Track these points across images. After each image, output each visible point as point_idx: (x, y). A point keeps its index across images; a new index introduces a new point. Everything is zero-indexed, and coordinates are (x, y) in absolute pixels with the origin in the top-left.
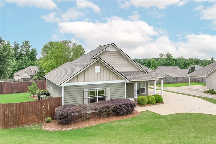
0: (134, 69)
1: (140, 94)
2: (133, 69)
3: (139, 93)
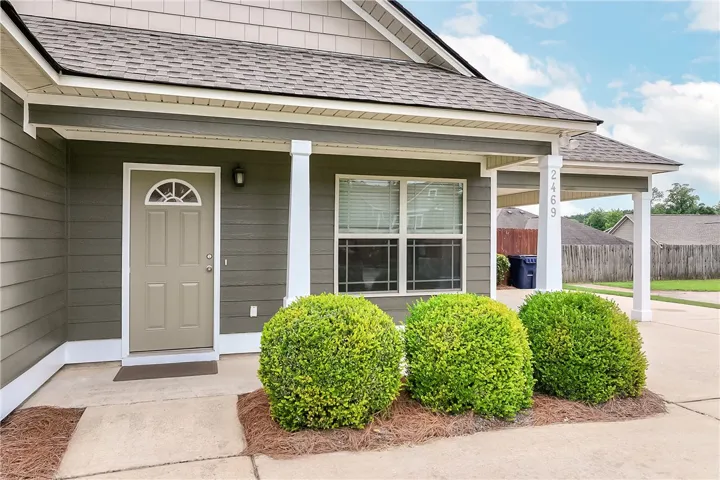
0: (331, 26)
1: (403, 291)
2: (317, 24)
3: (394, 287)
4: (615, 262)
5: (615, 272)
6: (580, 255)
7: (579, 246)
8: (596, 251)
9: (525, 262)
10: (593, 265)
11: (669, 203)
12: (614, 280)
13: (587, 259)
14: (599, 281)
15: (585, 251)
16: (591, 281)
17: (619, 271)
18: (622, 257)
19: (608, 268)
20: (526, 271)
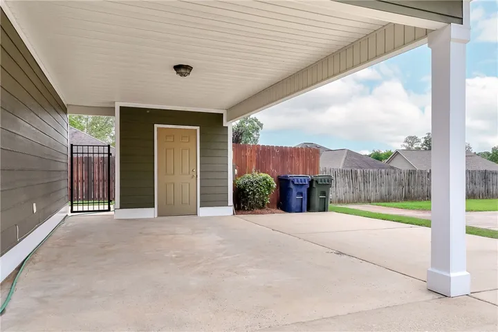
4: (390, 185)
5: (389, 194)
6: (360, 179)
7: (359, 171)
8: (374, 175)
9: (293, 182)
10: (370, 187)
11: (424, 147)
12: (389, 201)
13: (366, 182)
14: (377, 201)
15: (364, 175)
16: (369, 201)
17: (393, 193)
18: (395, 180)
19: (384, 190)
20: (294, 192)
